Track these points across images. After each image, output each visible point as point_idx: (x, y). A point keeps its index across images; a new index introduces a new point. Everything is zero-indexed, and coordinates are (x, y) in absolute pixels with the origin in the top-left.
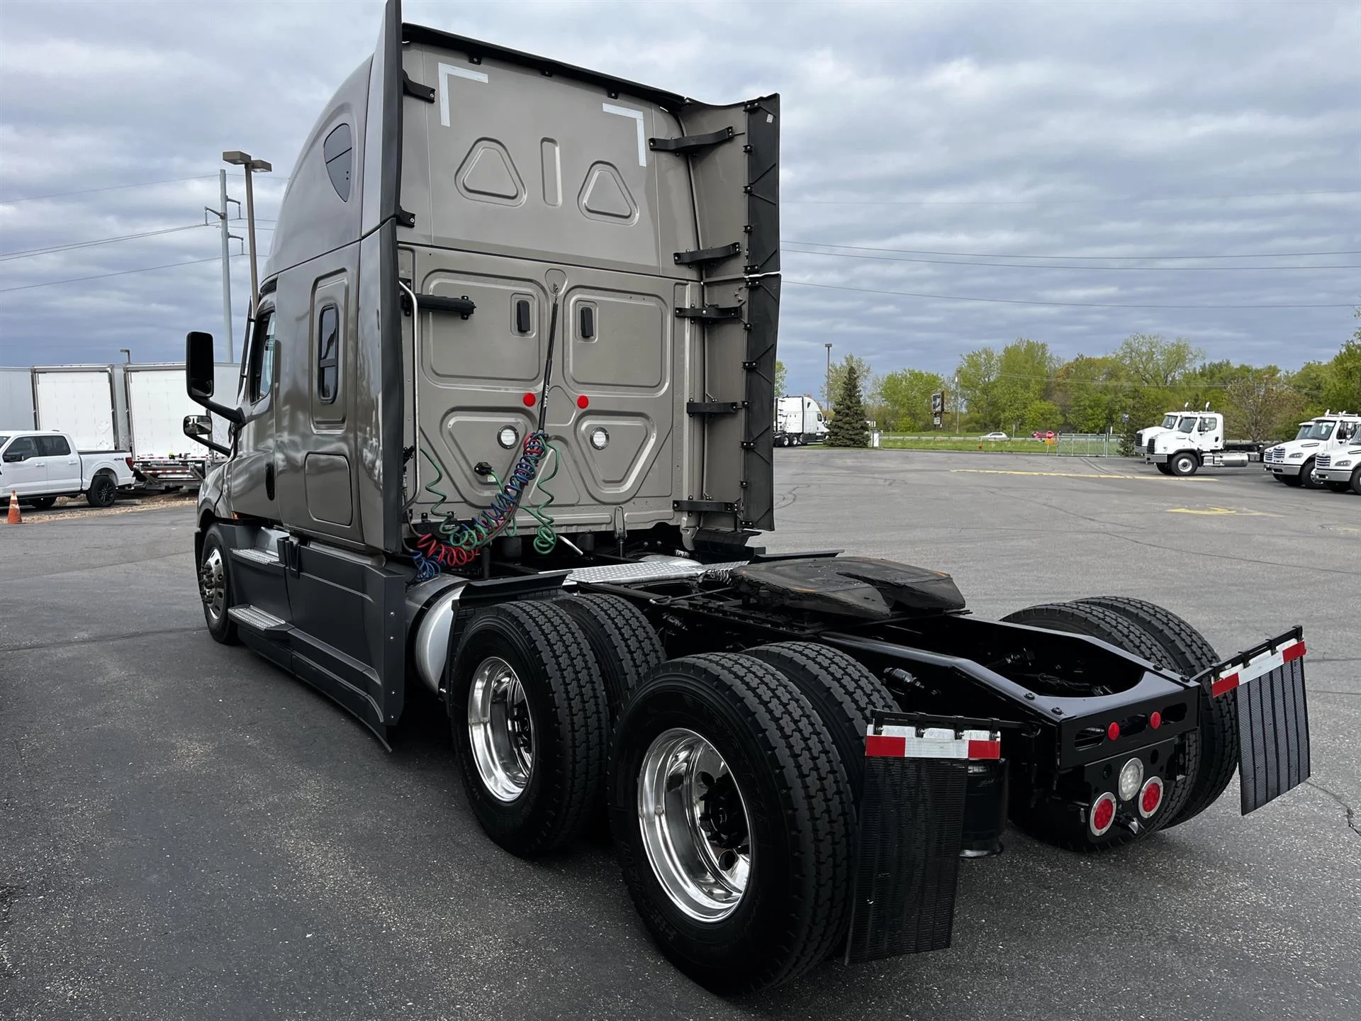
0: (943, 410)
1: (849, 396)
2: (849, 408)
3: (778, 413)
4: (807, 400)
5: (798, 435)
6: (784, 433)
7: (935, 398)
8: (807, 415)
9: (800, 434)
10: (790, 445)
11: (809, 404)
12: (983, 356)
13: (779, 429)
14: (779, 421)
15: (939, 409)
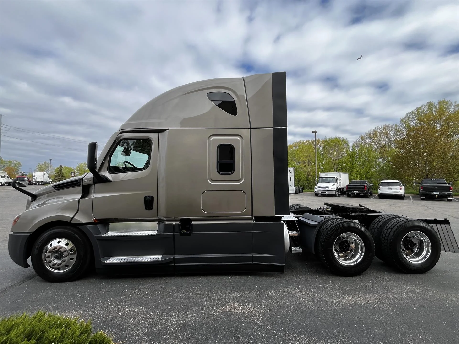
0: (74, 176)
1: (60, 172)
2: (60, 175)
3: (33, 176)
4: (44, 173)
5: (41, 182)
6: (36, 181)
7: (72, 173)
8: (44, 177)
9: (42, 182)
10: (39, 185)
11: (45, 174)
12: (84, 164)
13: (33, 180)
14: (33, 178)
15: (73, 175)
